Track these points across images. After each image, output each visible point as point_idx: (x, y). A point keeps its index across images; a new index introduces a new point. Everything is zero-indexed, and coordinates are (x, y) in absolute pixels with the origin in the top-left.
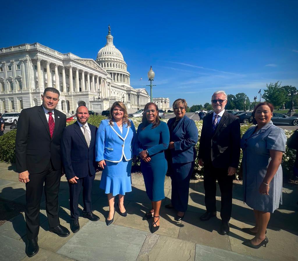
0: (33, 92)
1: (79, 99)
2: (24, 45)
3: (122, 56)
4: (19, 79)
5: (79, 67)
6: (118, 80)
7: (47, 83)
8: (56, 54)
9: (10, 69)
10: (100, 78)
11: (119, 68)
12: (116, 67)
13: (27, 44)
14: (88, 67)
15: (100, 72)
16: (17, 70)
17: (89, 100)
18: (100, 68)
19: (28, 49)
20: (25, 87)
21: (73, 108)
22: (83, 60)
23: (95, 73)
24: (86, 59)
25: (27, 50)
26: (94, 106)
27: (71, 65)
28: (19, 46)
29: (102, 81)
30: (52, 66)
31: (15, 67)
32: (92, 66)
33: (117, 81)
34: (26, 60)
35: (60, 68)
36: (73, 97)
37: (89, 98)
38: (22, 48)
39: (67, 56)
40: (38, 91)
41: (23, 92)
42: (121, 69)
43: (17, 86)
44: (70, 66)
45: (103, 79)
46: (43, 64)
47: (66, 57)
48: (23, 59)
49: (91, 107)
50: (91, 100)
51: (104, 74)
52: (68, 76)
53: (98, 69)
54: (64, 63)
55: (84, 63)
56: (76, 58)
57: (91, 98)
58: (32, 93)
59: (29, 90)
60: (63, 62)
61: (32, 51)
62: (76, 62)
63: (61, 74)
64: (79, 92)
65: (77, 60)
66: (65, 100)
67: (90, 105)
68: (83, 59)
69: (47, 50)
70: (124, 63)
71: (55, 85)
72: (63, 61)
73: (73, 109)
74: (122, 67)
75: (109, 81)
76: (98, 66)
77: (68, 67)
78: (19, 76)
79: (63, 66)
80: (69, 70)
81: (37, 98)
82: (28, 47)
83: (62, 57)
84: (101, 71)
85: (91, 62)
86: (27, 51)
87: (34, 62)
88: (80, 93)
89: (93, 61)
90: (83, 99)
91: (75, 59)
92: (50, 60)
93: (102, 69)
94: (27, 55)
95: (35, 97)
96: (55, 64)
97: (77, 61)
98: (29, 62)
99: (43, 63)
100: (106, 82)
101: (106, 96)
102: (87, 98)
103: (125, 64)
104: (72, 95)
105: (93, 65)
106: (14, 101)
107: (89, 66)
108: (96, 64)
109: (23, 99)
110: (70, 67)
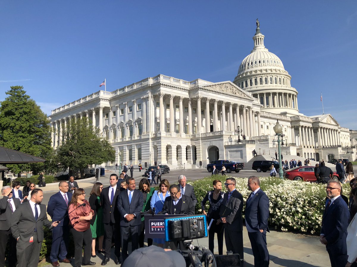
0: (153, 137)
1: (209, 142)
2: (147, 80)
3: (281, 62)
4: (139, 121)
5: (211, 96)
6: (274, 104)
7: (169, 124)
8: (181, 84)
9: (131, 110)
10: (242, 107)
11: (276, 83)
12: (271, 83)
13: (150, 78)
14: (223, 94)
15: (242, 98)
16: (137, 110)
17: (224, 145)
18: (242, 92)
19: (151, 84)
20: (144, 130)
21: (201, 156)
22: (216, 85)
23: (233, 101)
24: (219, 83)
25: (149, 85)
26: (231, 153)
27: (200, 95)
28: (142, 81)
29: (244, 111)
30: (177, 99)
31: (136, 107)
32: (229, 92)
33: (272, 106)
34: (148, 98)
35: (185, 101)
36: (201, 141)
37: (224, 142)
38: (144, 84)
39: (195, 84)
40: (158, 135)
41: (142, 137)
42: (279, 85)
43: (136, 130)
44: (198, 96)
45: (247, 109)
46: (166, 99)
47: (193, 86)
48: (145, 97)
49: (227, 155)
50: (227, 144)
51: (248, 99)
52: (195, 110)
53: (238, 95)
54: (191, 94)
55: (217, 89)
56: (207, 84)
57: (226, 141)
58: (152, 139)
59: (149, 135)
60: (189, 93)
61: (155, 86)
62: (206, 90)
63: (186, 108)
64: (209, 133)
65: (208, 86)
66: (191, 146)
67: (226, 152)
68: (216, 83)
69: (171, 81)
70: (285, 73)
71: (178, 125)
72: (190, 91)
73: (201, 158)
74: (282, 80)
75: (256, 109)
76: (239, 90)
77: (195, 98)
78: (139, 118)
79: (189, 98)
80: (197, 102)
81: (157, 145)
82: (151, 82)
83: (188, 86)
84: (243, 96)
85: (227, 85)
86: (149, 87)
87: (156, 98)
88: (211, 134)
89: (230, 84)
90: (215, 143)
91: (204, 87)
92: (174, 93)
93: (244, 94)
94: (149, 92)
95: (155, 144)
96: (180, 97)
97: (207, 88)
98: (151, 99)
99: (167, 97)
100: (251, 112)
101: (252, 136)
102: (221, 142)
103: (287, 74)
104: (200, 138)
105: (229, 90)
106: (133, 150)
107: (225, 92)
108: (235, 87)
109: (142, 146)
110: (198, 98)
